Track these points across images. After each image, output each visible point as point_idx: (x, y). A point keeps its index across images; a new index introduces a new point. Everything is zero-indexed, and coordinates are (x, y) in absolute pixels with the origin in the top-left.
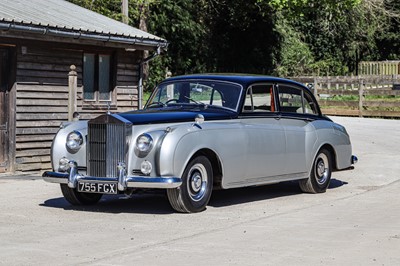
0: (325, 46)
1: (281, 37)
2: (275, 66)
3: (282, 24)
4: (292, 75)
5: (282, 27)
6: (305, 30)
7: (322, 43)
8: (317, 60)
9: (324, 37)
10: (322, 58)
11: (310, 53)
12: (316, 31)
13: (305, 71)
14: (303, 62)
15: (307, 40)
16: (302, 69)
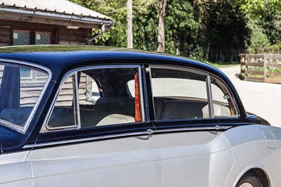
0: (277, 36)
1: (250, 31)
2: (247, 48)
3: (251, 23)
4: (257, 53)
5: (251, 24)
6: (265, 27)
7: (275, 34)
8: (272, 44)
9: (276, 31)
10: (275, 43)
11: (268, 40)
12: (272, 28)
13: (265, 51)
14: (264, 46)
15: (267, 33)
16: (263, 49)
